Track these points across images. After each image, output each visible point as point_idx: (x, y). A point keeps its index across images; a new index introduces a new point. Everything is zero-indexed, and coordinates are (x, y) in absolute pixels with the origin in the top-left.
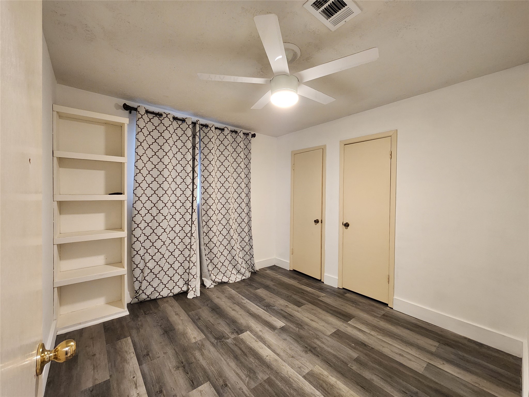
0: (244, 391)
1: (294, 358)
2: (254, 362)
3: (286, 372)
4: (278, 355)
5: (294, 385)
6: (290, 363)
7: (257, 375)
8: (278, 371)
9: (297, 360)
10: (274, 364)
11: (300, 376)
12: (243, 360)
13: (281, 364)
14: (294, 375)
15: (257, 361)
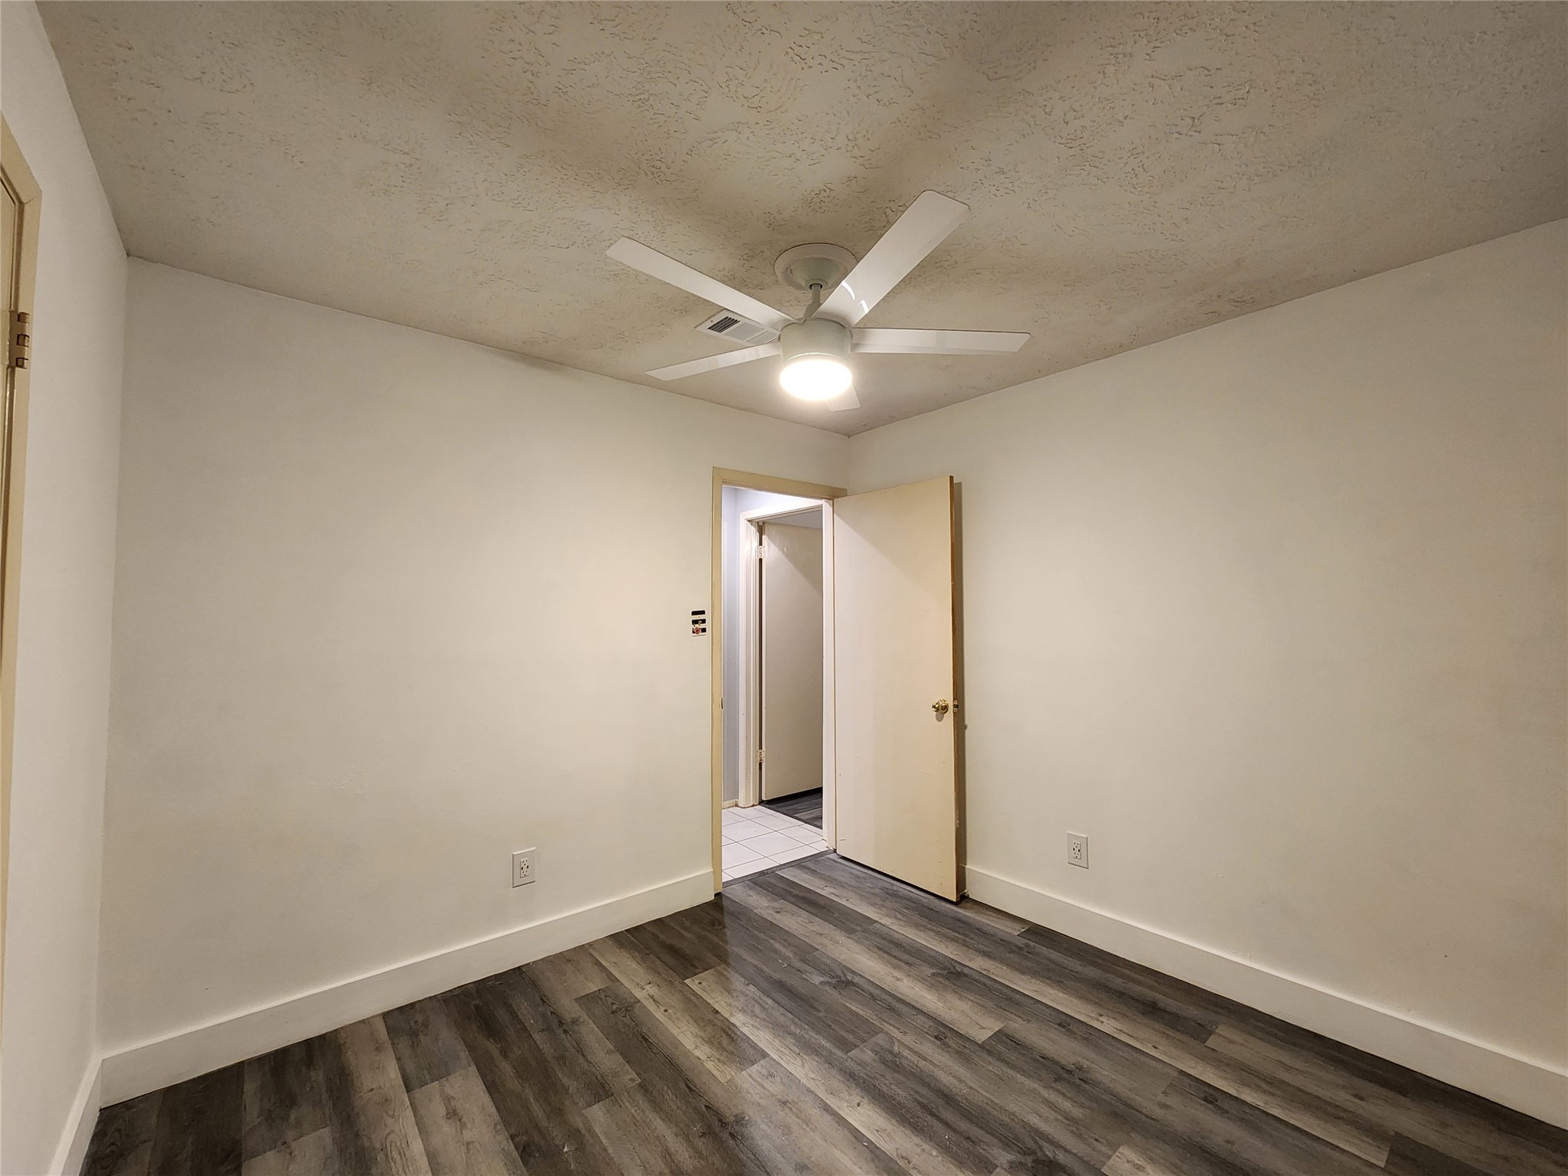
0: (896, 1031)
1: (780, 1101)
2: (893, 1087)
3: (806, 1065)
4: (827, 1108)
5: (792, 1040)
6: (794, 1087)
7: (876, 1058)
8: (826, 1066)
9: (773, 1095)
10: (837, 1082)
11: (775, 1057)
12: (924, 1091)
13: (818, 1082)
14: (789, 1058)
15: (885, 1089)
